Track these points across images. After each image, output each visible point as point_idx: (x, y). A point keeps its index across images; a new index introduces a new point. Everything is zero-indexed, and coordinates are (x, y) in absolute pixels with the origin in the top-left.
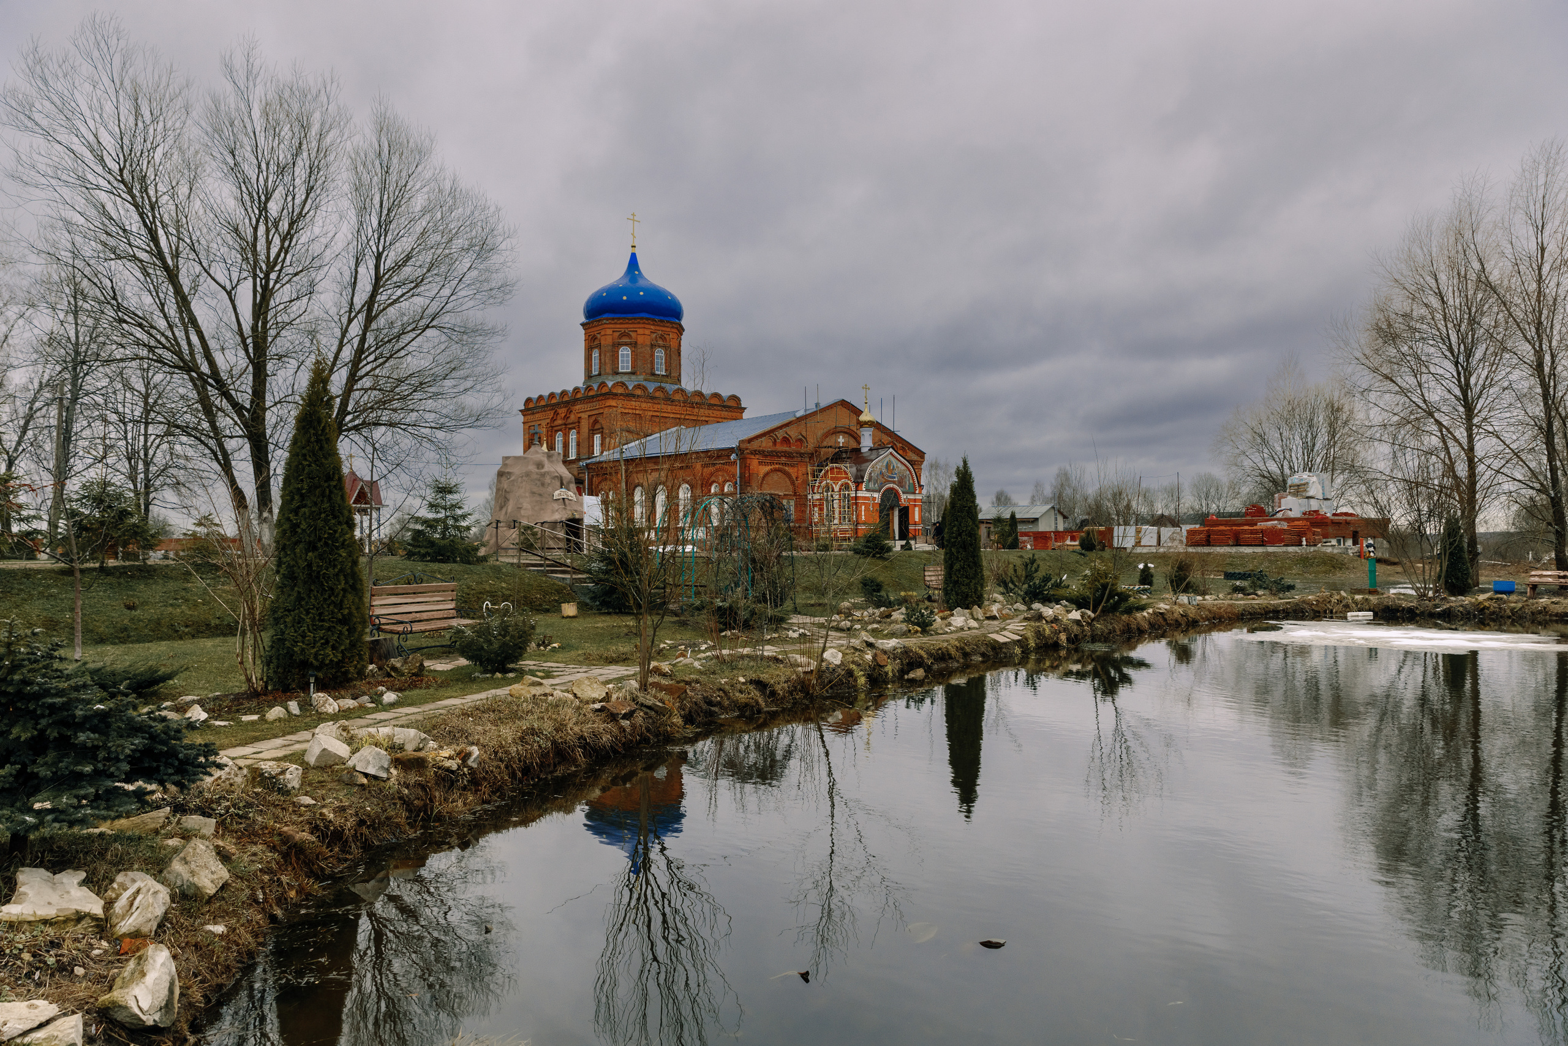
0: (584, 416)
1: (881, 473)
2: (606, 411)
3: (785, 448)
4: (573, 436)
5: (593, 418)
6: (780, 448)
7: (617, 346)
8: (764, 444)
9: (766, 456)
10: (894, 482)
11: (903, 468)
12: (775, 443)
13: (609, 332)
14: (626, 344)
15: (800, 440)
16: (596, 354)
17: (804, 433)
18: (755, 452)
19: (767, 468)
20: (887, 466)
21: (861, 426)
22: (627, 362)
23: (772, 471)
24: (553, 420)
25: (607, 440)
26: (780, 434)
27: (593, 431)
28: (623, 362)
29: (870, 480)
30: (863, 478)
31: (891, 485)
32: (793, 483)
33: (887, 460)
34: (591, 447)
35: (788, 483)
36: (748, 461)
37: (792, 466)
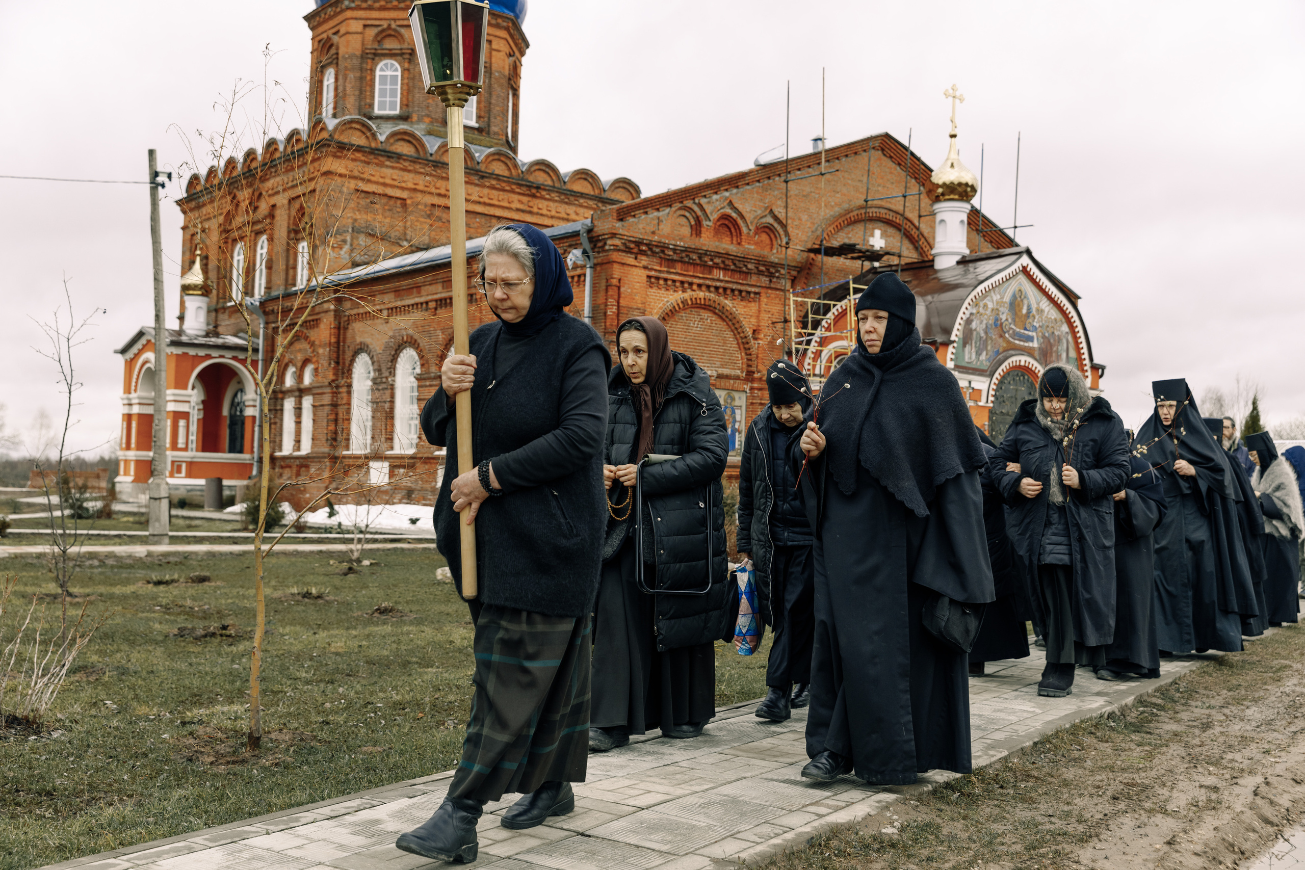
0: (281, 200)
1: (998, 324)
2: (320, 183)
3: (726, 245)
4: (262, 249)
5: (297, 205)
6: (708, 241)
7: (372, 56)
8: (665, 229)
9: (671, 262)
10: (1029, 352)
11: (1054, 314)
12: (697, 228)
13: (356, 26)
14: (391, 55)
15: (768, 229)
16: (329, 79)
17: (780, 212)
18: (637, 248)
19: (674, 297)
20: (1015, 304)
21: (937, 199)
22: (393, 93)
23: (685, 305)
24: (229, 217)
25: (320, 250)
26: (714, 205)
27: (295, 234)
28: (383, 93)
29: (967, 339)
30: (948, 331)
31: (1024, 360)
32: (744, 345)
33: (1012, 287)
34: (291, 267)
35: (732, 344)
36: (617, 271)
37: (744, 295)
